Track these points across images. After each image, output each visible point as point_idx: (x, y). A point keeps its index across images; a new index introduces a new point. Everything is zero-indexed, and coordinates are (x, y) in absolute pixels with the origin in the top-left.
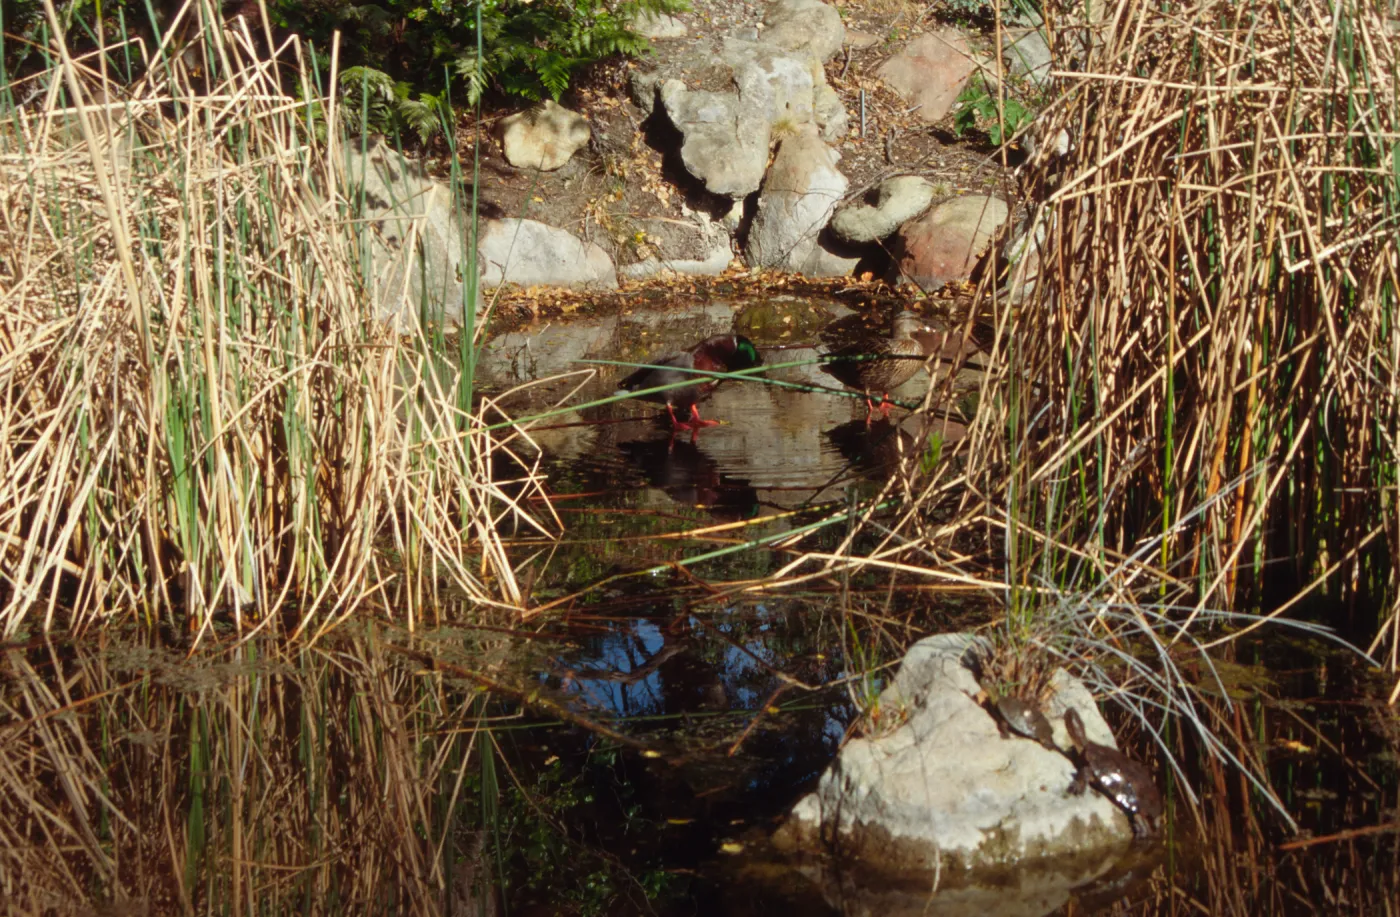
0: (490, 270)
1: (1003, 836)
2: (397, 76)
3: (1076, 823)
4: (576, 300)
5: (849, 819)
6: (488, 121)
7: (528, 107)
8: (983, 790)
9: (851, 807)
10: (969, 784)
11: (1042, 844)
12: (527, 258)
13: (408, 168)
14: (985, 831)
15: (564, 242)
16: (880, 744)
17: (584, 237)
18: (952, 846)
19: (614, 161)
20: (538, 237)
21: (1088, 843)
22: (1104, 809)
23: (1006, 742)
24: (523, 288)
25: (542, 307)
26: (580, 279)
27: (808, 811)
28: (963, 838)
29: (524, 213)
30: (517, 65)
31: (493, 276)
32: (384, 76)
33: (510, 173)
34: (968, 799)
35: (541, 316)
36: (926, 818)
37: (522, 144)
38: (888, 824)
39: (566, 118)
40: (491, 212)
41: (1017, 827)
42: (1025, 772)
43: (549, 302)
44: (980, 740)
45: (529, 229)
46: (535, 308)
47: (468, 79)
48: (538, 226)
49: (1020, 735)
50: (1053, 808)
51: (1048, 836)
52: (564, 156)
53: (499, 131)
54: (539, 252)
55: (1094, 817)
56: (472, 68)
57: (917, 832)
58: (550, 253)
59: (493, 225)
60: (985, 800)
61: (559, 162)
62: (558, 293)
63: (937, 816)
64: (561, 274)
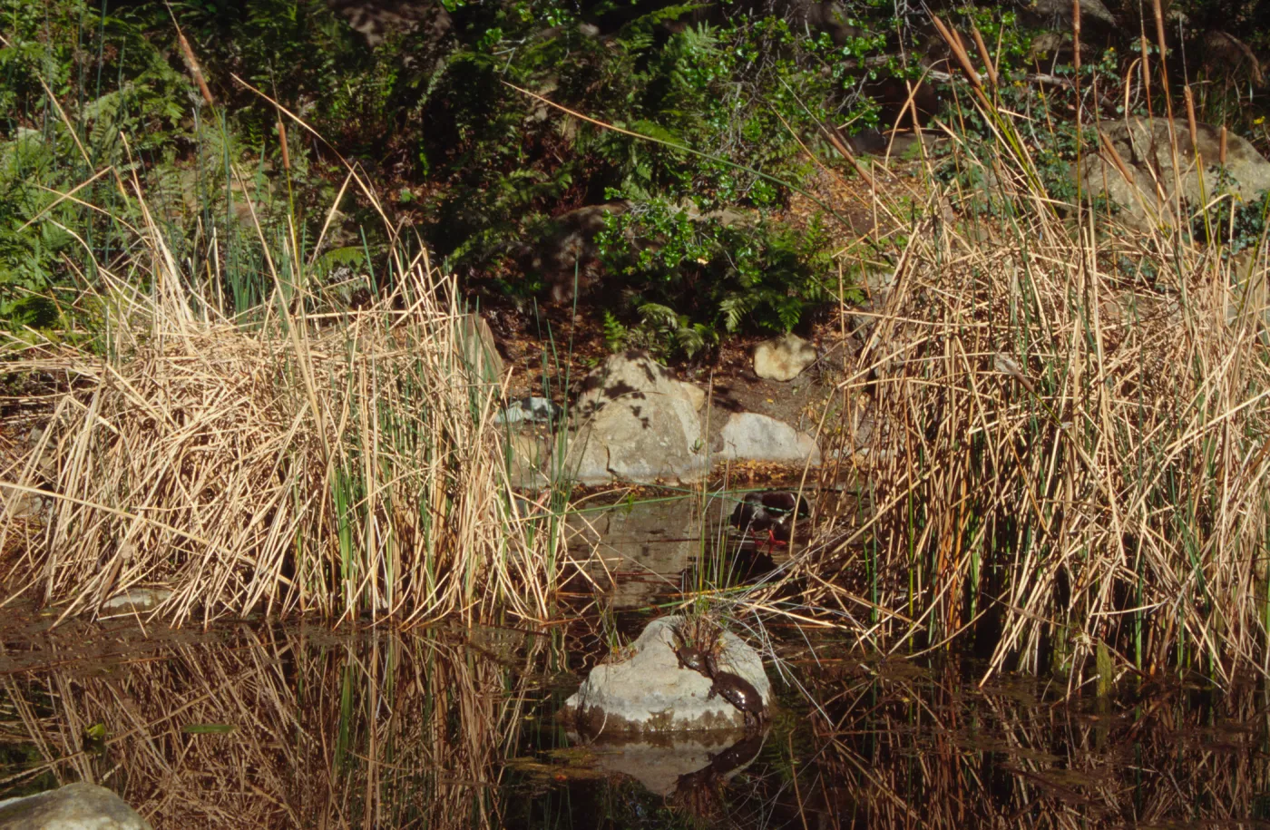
0: (726, 447)
1: (664, 717)
2: (680, 310)
3: (708, 715)
4: (783, 471)
5: (588, 704)
6: (745, 343)
7: (773, 336)
8: (657, 693)
9: (590, 698)
10: (650, 690)
11: (686, 724)
12: (754, 440)
13: (663, 373)
14: (653, 714)
15: (783, 431)
16: (612, 669)
17: (798, 429)
18: (633, 719)
19: (830, 376)
20: (765, 426)
21: (714, 726)
22: (729, 711)
23: (680, 671)
24: (744, 460)
25: (756, 475)
26: (791, 457)
27: (572, 702)
28: (640, 716)
29: (757, 409)
30: (764, 305)
31: (728, 452)
32: (669, 310)
33: (755, 380)
34: (647, 695)
35: (755, 481)
36: (621, 704)
37: (766, 361)
38: (604, 707)
39: (797, 343)
40: (735, 407)
41: (672, 713)
42: (685, 686)
43: (763, 472)
44: (665, 668)
45: (758, 420)
46: (751, 475)
47: (727, 315)
48: (766, 419)
49: (691, 667)
50: (695, 705)
51: (690, 719)
52: (795, 371)
53: (750, 352)
54: (764, 438)
55: (721, 713)
56: (731, 310)
57: (615, 711)
58: (771, 438)
59: (734, 415)
60: (657, 698)
61: (791, 375)
62: (771, 466)
63: (627, 703)
64: (776, 453)
